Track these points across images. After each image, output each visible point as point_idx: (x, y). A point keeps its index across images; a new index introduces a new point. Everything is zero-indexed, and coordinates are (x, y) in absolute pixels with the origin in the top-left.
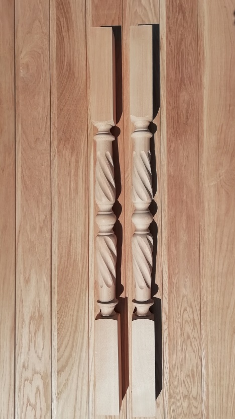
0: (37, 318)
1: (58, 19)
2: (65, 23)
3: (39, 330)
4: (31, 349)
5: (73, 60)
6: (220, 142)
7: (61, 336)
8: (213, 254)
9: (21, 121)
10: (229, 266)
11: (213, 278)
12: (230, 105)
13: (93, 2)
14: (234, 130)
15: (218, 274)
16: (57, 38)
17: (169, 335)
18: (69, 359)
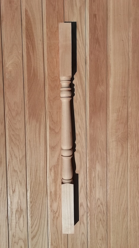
0: (20, 211)
1: (27, 44)
2: (31, 47)
3: (21, 217)
4: (17, 227)
5: (37, 69)
6: (118, 117)
7: (33, 220)
8: (114, 177)
9: (8, 104)
10: (122, 183)
11: (114, 189)
12: (124, 97)
13: (47, 35)
14: (126, 110)
15: (116, 188)
16: (27, 56)
17: (90, 219)
18: (37, 231)
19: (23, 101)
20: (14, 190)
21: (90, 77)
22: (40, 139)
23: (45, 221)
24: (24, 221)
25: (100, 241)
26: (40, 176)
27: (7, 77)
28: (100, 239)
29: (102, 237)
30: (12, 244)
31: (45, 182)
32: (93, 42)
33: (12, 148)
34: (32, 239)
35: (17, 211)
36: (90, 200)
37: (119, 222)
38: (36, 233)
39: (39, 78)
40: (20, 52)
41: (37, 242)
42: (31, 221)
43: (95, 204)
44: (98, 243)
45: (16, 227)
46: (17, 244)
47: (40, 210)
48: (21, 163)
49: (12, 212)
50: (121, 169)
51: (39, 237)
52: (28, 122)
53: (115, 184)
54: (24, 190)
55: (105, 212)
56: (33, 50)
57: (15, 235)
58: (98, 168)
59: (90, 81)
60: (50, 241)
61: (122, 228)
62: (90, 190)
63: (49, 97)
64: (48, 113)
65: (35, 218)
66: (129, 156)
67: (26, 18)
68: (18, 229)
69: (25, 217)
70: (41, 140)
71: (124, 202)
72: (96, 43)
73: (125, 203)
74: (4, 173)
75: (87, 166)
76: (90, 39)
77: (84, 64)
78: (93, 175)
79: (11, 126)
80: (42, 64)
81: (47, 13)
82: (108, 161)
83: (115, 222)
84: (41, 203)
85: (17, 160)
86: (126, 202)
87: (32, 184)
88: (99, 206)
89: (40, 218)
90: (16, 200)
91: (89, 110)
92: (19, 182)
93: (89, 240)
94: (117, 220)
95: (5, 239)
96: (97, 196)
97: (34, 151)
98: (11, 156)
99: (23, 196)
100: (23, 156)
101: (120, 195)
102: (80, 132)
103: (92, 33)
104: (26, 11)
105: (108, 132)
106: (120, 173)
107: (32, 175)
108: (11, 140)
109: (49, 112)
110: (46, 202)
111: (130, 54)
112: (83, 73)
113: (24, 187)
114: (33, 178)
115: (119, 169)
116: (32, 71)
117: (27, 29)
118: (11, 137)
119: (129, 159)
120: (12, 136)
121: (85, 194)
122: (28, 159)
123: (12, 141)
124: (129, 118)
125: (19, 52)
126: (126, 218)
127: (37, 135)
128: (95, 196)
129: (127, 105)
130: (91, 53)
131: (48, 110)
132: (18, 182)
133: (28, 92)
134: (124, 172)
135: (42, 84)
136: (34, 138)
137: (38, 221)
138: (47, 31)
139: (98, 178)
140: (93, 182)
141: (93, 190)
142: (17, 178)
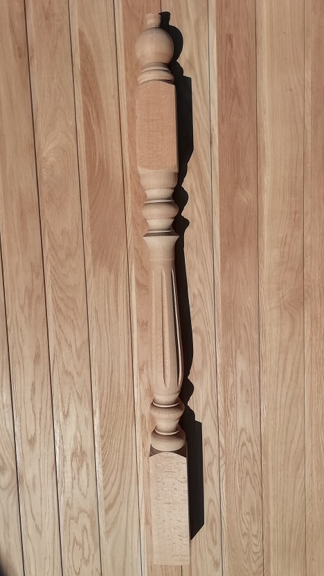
0: (79, 455)
1: (85, 107)
3: (82, 467)
5: (106, 159)
6: (283, 256)
7: (106, 473)
8: (276, 384)
9: (49, 234)
10: (293, 397)
11: (276, 410)
12: (296, 213)
13: (127, 84)
14: (300, 242)
15: (280, 406)
16: (86, 132)
17: (226, 471)
18: (117, 496)
19: (80, 227)
20: (67, 412)
21: (220, 172)
22: (117, 306)
23: (131, 476)
24: (88, 474)
25: (247, 517)
26: (119, 384)
27: (45, 178)
28: (248, 513)
29: (252, 508)
30: (65, 520)
31: (130, 395)
32: (226, 96)
33: (60, 326)
34: (107, 511)
35: (74, 454)
36: (225, 433)
37: (287, 477)
38: (115, 499)
39: (111, 178)
40: (72, 123)
41: (116, 518)
42: (103, 474)
43: (236, 440)
44: (243, 521)
45: (73, 488)
46: (77, 522)
47: (121, 454)
48: (79, 357)
49: (65, 457)
50: (289, 368)
51: (120, 506)
52: (92, 272)
53: (279, 399)
54: (88, 413)
55: (258, 457)
56: (98, 117)
57: (72, 503)
58: (241, 364)
59: (220, 182)
60: (143, 516)
61: (294, 491)
62: (225, 412)
63: (133, 218)
64: (132, 252)
65: (112, 468)
66: (307, 339)
67: (82, 50)
68: (76, 491)
69: (90, 466)
70: (119, 309)
71: (297, 437)
72: (233, 99)
73: (300, 436)
74: (46, 377)
75: (218, 362)
76: (219, 91)
77: (206, 143)
78: (231, 381)
79: (57, 279)
80: (118, 148)
81: (126, 38)
82: (262, 350)
83: (279, 478)
84: (123, 438)
85: (72, 351)
86: (302, 436)
87: (104, 399)
88: (244, 444)
89: (122, 469)
90: (70, 432)
91: (221, 244)
92: (76, 396)
93: (224, 514)
94: (282, 474)
95: (51, 509)
96: (240, 425)
97: (106, 330)
98: (59, 343)
99: (86, 424)
100: (84, 342)
101: (289, 422)
102: (202, 291)
103: (224, 77)
104: (81, 34)
105: (261, 290)
106: (288, 375)
107: (102, 381)
108: (58, 310)
109: (135, 249)
110: (134, 436)
111: (308, 119)
112: (205, 164)
113: (88, 405)
114: (106, 386)
115: (285, 367)
116: (97, 163)
117: (84, 74)
118: (56, 303)
119: (306, 345)
120: (59, 302)
121: (214, 421)
122: (94, 349)
123: (60, 310)
124: (306, 259)
125: (67, 125)
126: (302, 470)
127: (112, 299)
128: (235, 424)
129: (301, 230)
130: (222, 119)
131: (132, 246)
132: (73, 395)
133: (90, 208)
134: (298, 373)
135: (119, 192)
136: (105, 304)
137: (118, 474)
138: (126, 77)
139: (242, 387)
140: (231, 396)
141: (230, 413)
142: (71, 388)
